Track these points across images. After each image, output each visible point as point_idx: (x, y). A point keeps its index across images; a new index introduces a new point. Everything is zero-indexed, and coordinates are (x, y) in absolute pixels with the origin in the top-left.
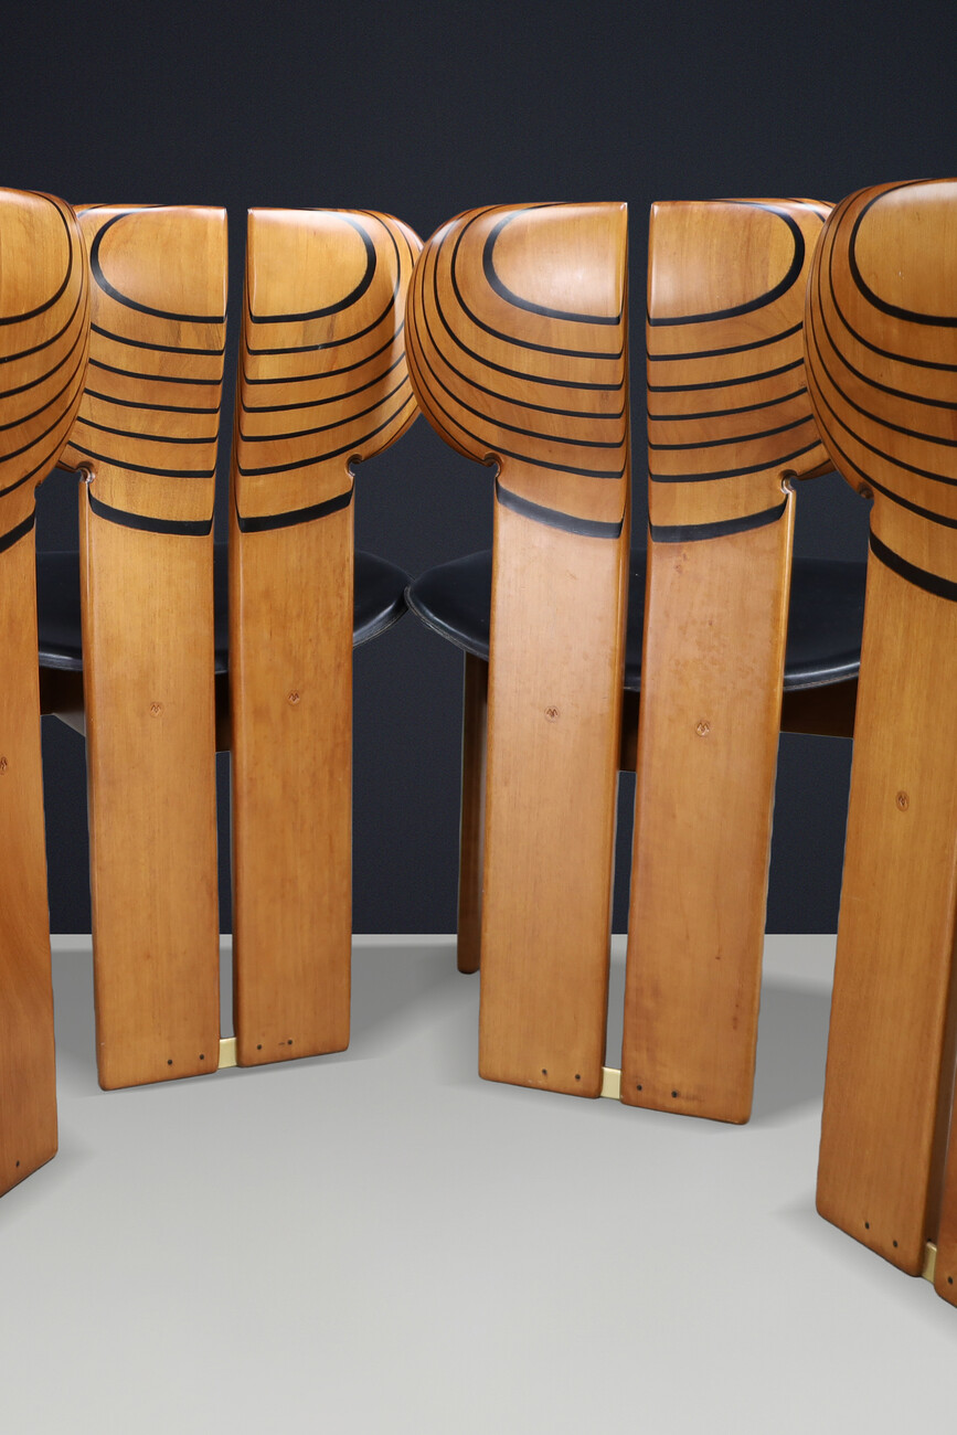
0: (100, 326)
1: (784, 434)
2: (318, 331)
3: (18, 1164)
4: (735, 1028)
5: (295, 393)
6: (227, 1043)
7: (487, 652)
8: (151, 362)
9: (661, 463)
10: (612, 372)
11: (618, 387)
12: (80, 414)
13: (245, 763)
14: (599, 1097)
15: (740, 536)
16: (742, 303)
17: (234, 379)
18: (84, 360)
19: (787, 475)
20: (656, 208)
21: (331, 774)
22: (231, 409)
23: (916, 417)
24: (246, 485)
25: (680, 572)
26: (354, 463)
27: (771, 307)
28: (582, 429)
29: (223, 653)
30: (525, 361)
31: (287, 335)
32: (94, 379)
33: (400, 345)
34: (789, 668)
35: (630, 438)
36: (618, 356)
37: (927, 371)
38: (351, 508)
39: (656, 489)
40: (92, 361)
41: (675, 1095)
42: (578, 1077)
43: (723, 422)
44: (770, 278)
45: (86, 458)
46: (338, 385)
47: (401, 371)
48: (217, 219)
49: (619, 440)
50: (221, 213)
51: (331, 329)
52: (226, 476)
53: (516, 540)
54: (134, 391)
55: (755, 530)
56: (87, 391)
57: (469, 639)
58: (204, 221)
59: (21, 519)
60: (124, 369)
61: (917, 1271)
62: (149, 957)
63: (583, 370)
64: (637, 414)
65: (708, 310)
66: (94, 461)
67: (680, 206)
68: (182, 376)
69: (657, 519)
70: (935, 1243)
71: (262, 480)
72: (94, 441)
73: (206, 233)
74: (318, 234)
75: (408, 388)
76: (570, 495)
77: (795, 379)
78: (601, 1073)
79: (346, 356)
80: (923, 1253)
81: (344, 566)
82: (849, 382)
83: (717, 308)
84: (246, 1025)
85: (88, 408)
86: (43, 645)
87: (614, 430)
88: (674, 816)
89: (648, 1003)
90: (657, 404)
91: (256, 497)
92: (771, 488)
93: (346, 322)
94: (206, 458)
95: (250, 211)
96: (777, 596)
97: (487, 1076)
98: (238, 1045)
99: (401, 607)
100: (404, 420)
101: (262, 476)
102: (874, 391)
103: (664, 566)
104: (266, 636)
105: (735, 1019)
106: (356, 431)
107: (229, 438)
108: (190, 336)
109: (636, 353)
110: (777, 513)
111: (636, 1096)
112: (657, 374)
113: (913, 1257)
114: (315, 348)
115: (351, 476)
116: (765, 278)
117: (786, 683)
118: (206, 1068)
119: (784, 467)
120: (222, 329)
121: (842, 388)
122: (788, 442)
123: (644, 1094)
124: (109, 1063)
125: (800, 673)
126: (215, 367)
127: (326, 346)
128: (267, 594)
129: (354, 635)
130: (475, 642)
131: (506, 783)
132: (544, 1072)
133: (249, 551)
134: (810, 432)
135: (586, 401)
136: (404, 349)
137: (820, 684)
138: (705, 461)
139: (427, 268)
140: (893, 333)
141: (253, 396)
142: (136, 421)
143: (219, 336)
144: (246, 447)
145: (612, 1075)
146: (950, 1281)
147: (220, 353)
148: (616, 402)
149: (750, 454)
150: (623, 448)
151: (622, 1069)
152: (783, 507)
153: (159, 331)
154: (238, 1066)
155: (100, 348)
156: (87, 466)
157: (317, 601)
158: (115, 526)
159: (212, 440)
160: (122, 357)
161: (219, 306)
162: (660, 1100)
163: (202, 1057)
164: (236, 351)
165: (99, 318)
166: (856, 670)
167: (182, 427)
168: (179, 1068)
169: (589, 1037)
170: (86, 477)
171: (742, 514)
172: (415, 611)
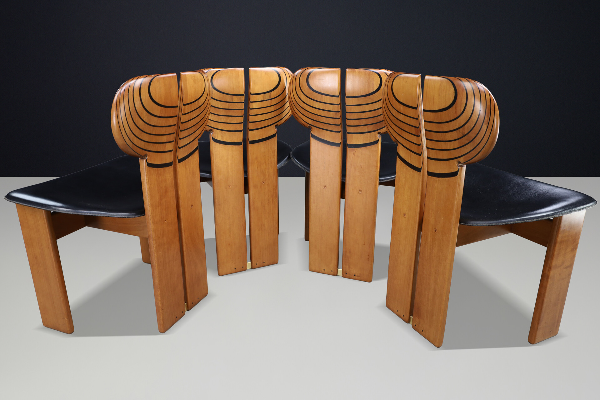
0: (214, 98)
1: (378, 124)
2: (267, 96)
3: (198, 298)
4: (368, 260)
5: (262, 111)
6: (249, 263)
7: (309, 171)
8: (226, 106)
9: (349, 130)
10: (338, 108)
11: (339, 112)
12: (209, 118)
13: (252, 198)
14: (337, 275)
15: (368, 147)
16: (368, 93)
17: (247, 109)
18: (210, 105)
19: (379, 133)
20: (347, 70)
21: (273, 200)
22: (246, 115)
23: (407, 128)
24: (250, 133)
25: (354, 155)
26: (277, 126)
27: (374, 94)
28: (331, 121)
29: (246, 171)
30: (317, 105)
31: (260, 97)
32: (212, 110)
33: (287, 98)
34: (380, 176)
35: (342, 124)
36: (339, 105)
37: (409, 118)
38: (276, 137)
39: (348, 136)
40: (211, 106)
41: (354, 275)
42: (332, 271)
43: (364, 121)
44: (374, 88)
45: (211, 128)
46: (272, 109)
47: (288, 104)
48: (242, 70)
49: (339, 124)
50: (243, 69)
51: (270, 96)
52: (245, 131)
53: (315, 147)
54: (222, 112)
55: (372, 146)
56: (211, 113)
57: (305, 167)
58: (239, 71)
59: (195, 148)
60: (220, 107)
61: (408, 322)
62: (229, 245)
63: (331, 108)
64: (344, 118)
65: (360, 95)
66: (213, 129)
67: (353, 70)
68: (234, 108)
69: (349, 142)
70: (412, 316)
71: (254, 132)
72: (213, 124)
73: (239, 74)
74: (266, 73)
75: (289, 108)
76: (328, 136)
77: (380, 112)
78: (337, 270)
79: (274, 102)
80: (410, 318)
81: (275, 151)
82: (392, 117)
83: (362, 94)
84: (253, 259)
85: (211, 117)
86: (201, 171)
87: (338, 122)
88: (354, 212)
89: (348, 254)
90: (348, 116)
91: (253, 135)
92: (375, 136)
93: (274, 94)
94: (241, 127)
95: (250, 68)
96: (377, 161)
97: (311, 270)
98: (252, 263)
99: (289, 158)
100: (289, 116)
101: (254, 131)
102: (398, 120)
103: (350, 153)
104: (256, 168)
105: (368, 258)
106: (277, 119)
107: (246, 122)
108: (236, 99)
109: (343, 104)
110: (376, 142)
111: (345, 275)
112: (348, 109)
113: (407, 319)
114: (266, 100)
115: (276, 129)
116: (373, 88)
117: (380, 180)
118: (244, 269)
119: (378, 131)
120: (243, 97)
121: (390, 118)
122: (379, 126)
123: (347, 275)
124: (220, 270)
125: (383, 178)
126: (242, 106)
127: (269, 100)
128: (256, 158)
129: (278, 165)
130: (307, 168)
131: (314, 203)
132: (324, 270)
133: (252, 148)
134: (383, 124)
135: (331, 115)
136: (288, 99)
137: (387, 180)
138: (360, 130)
139: (293, 80)
140: (401, 108)
141: (252, 112)
142: (223, 119)
143: (243, 98)
144: (250, 124)
145: (340, 270)
146: (415, 325)
147: (243, 103)
148: (339, 115)
149: (370, 128)
150: (340, 126)
151: (342, 269)
152: (378, 140)
153: (228, 98)
154: (252, 268)
155: (214, 103)
156: (211, 130)
157: (268, 159)
158: (219, 144)
159: (242, 123)
160: (219, 105)
161: (243, 92)
162: (351, 277)
163: (243, 267)
164: (247, 102)
165: (213, 96)
166: (395, 177)
167: (235, 120)
168: (237, 270)
169: (334, 262)
170: (211, 133)
171: (369, 142)
172: (292, 159)
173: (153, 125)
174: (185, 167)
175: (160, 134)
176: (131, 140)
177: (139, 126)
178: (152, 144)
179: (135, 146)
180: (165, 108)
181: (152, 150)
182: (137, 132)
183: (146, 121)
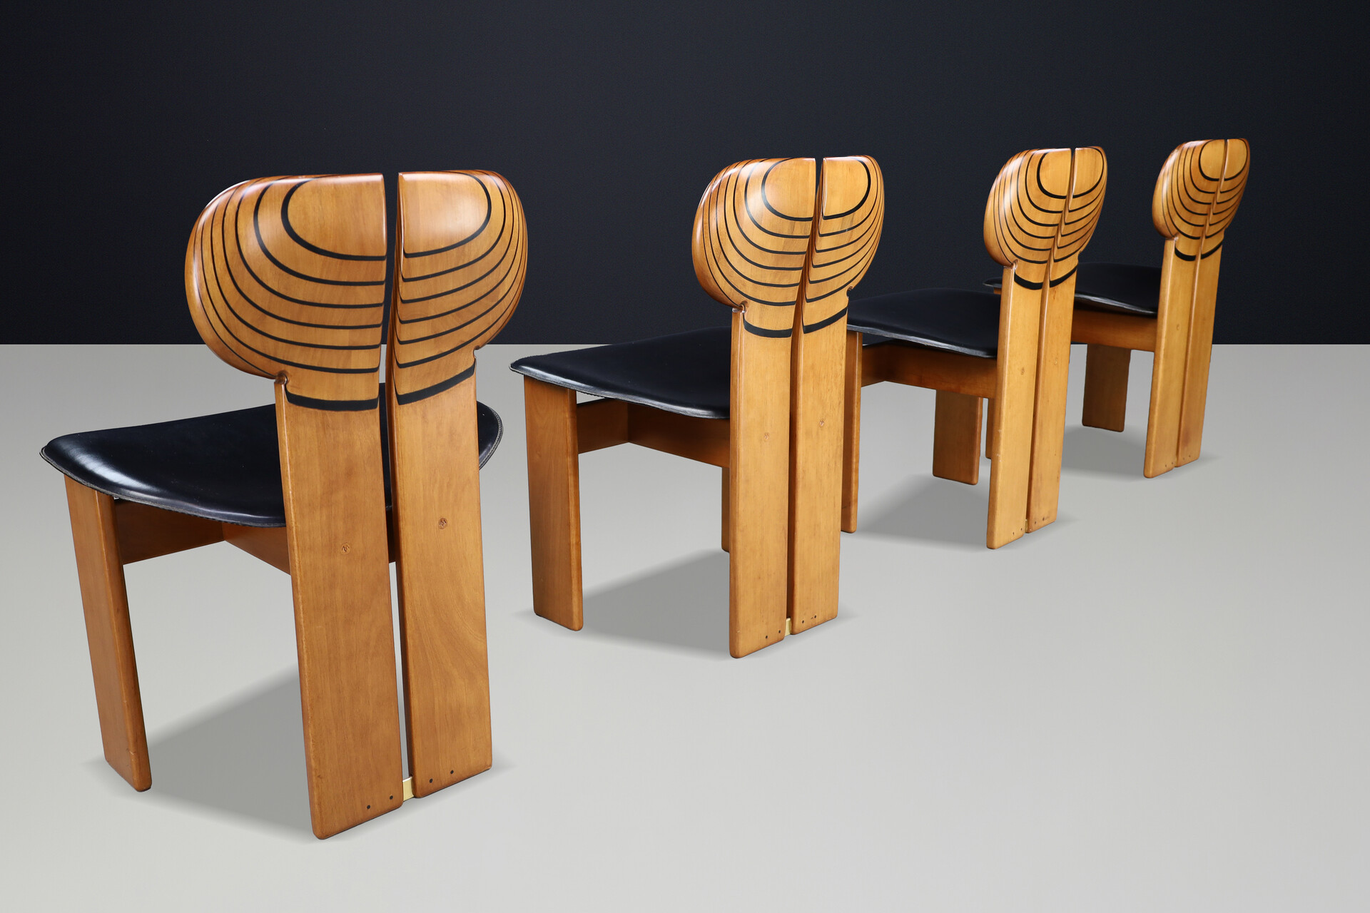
173: (301, 299)
174: (424, 417)
175: (326, 324)
176: (233, 332)
177: (253, 300)
178: (299, 348)
179: (245, 348)
180: (339, 261)
181: (301, 362)
182: (250, 315)
183: (275, 289)
